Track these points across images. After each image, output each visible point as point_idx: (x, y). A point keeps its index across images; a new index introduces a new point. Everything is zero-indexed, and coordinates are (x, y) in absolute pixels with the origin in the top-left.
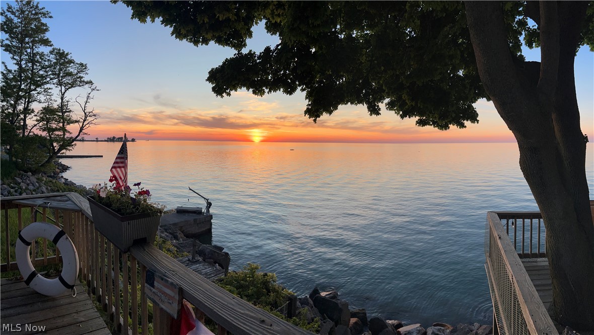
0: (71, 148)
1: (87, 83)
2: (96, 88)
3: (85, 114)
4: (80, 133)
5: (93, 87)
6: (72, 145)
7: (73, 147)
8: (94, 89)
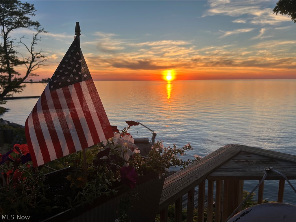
0: (20, 90)
1: (34, 24)
2: (43, 30)
3: (33, 55)
4: (27, 74)
5: (40, 28)
6: (22, 87)
7: (23, 88)
8: (41, 31)
